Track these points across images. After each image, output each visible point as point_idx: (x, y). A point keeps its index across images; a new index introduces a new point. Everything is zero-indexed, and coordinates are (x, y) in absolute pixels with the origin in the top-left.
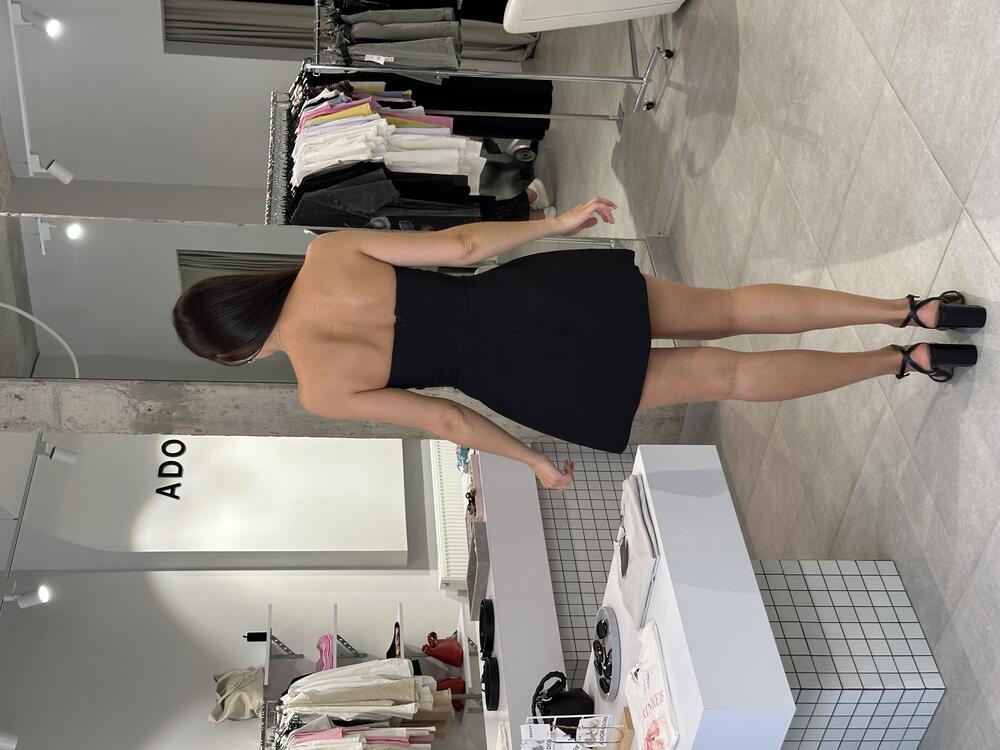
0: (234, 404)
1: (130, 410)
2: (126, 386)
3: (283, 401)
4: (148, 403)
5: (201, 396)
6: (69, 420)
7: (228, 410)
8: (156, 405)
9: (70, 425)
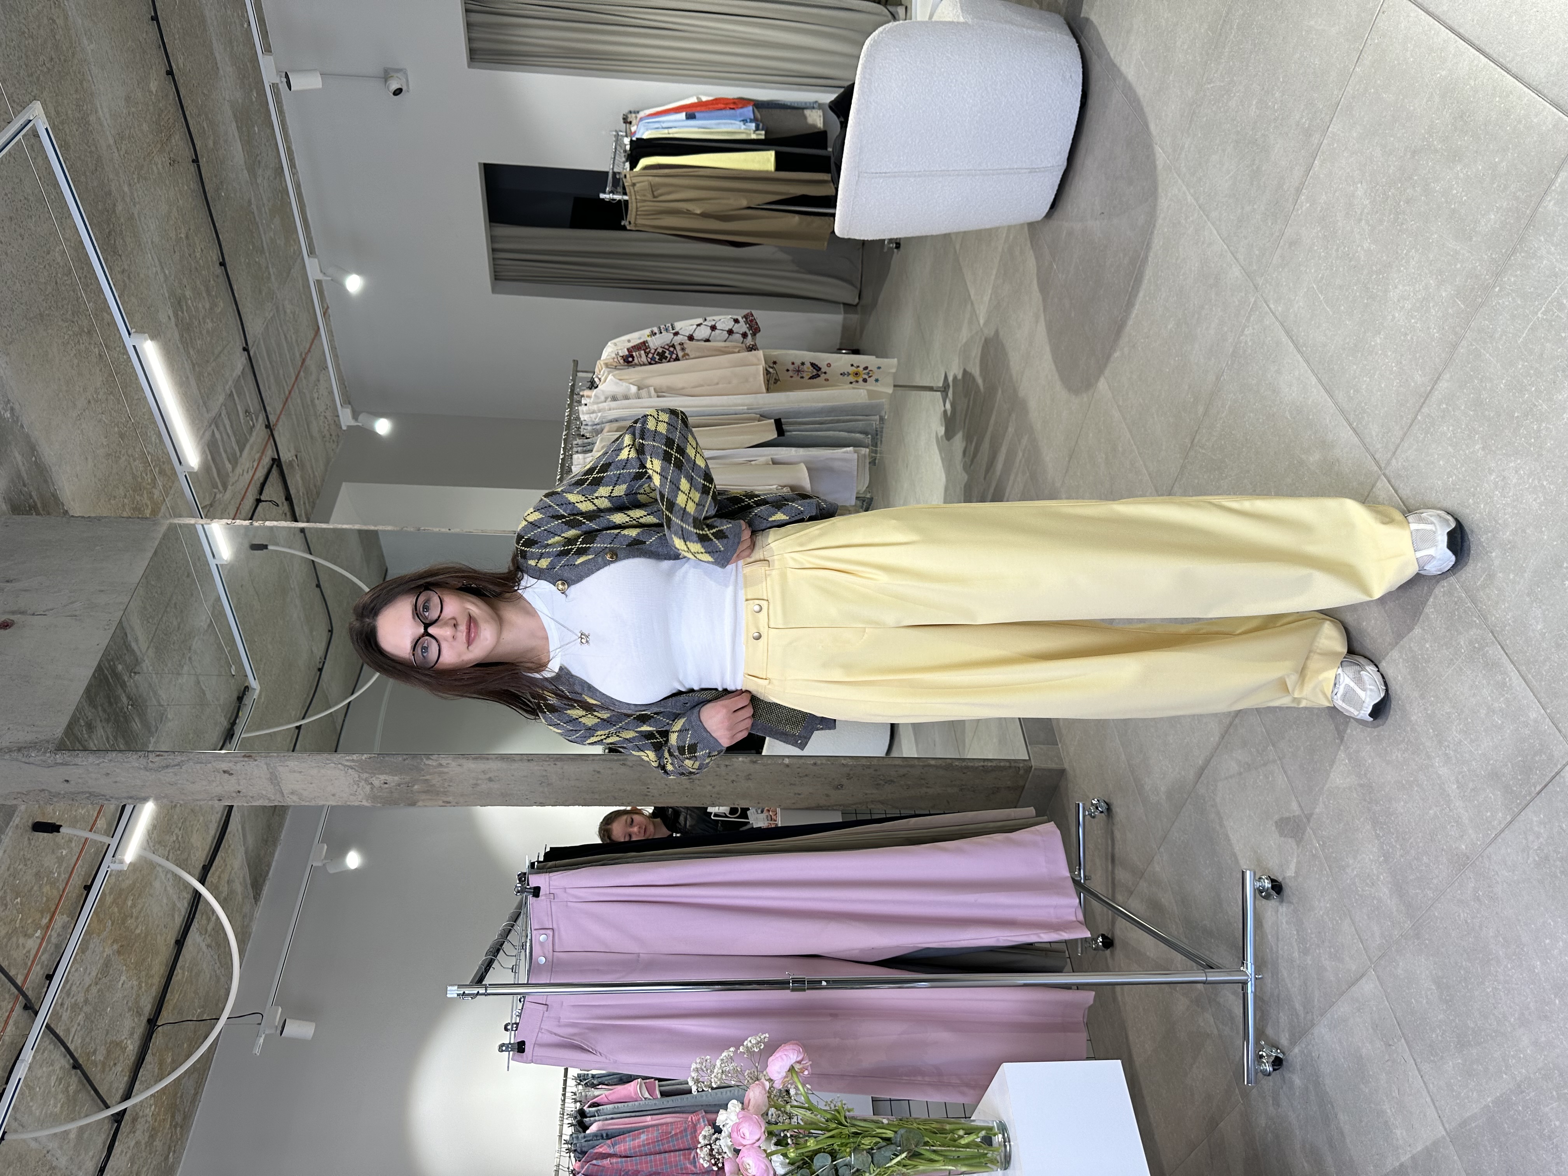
0: (487, 776)
1: (362, 783)
2: (353, 761)
3: (544, 773)
4: (383, 777)
5: (446, 770)
6: (292, 793)
7: (479, 782)
8: (393, 780)
9: (295, 798)
